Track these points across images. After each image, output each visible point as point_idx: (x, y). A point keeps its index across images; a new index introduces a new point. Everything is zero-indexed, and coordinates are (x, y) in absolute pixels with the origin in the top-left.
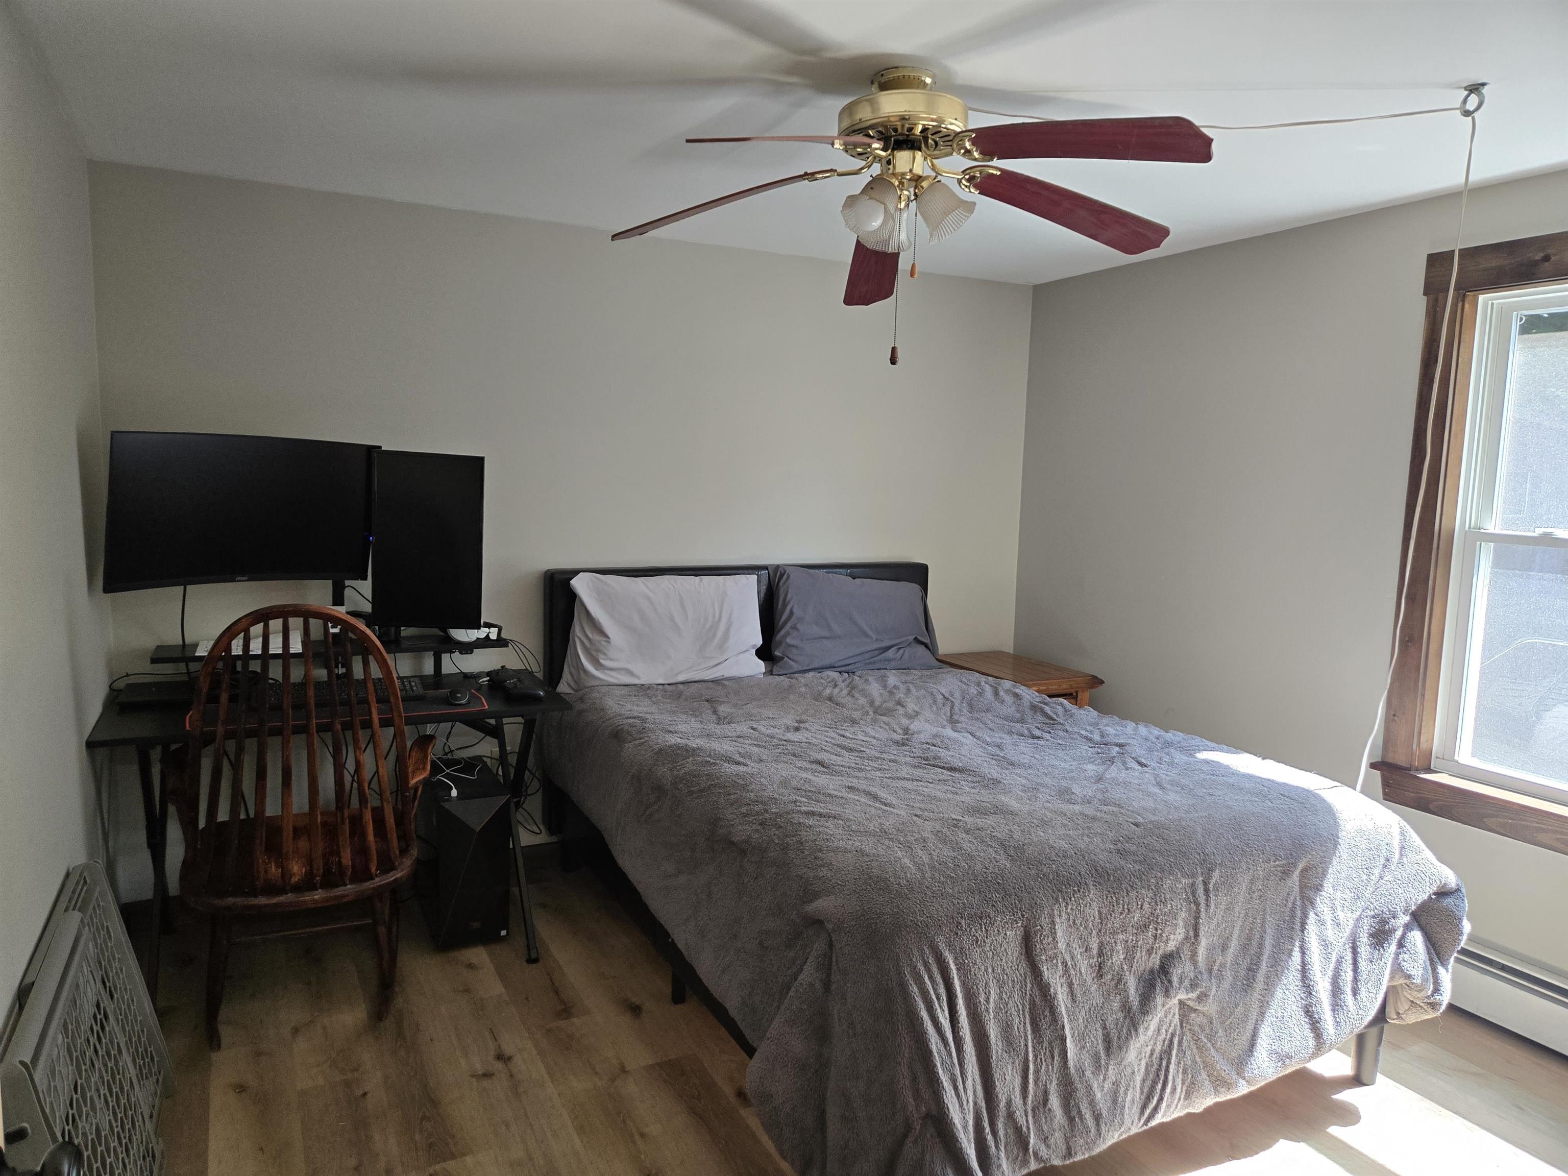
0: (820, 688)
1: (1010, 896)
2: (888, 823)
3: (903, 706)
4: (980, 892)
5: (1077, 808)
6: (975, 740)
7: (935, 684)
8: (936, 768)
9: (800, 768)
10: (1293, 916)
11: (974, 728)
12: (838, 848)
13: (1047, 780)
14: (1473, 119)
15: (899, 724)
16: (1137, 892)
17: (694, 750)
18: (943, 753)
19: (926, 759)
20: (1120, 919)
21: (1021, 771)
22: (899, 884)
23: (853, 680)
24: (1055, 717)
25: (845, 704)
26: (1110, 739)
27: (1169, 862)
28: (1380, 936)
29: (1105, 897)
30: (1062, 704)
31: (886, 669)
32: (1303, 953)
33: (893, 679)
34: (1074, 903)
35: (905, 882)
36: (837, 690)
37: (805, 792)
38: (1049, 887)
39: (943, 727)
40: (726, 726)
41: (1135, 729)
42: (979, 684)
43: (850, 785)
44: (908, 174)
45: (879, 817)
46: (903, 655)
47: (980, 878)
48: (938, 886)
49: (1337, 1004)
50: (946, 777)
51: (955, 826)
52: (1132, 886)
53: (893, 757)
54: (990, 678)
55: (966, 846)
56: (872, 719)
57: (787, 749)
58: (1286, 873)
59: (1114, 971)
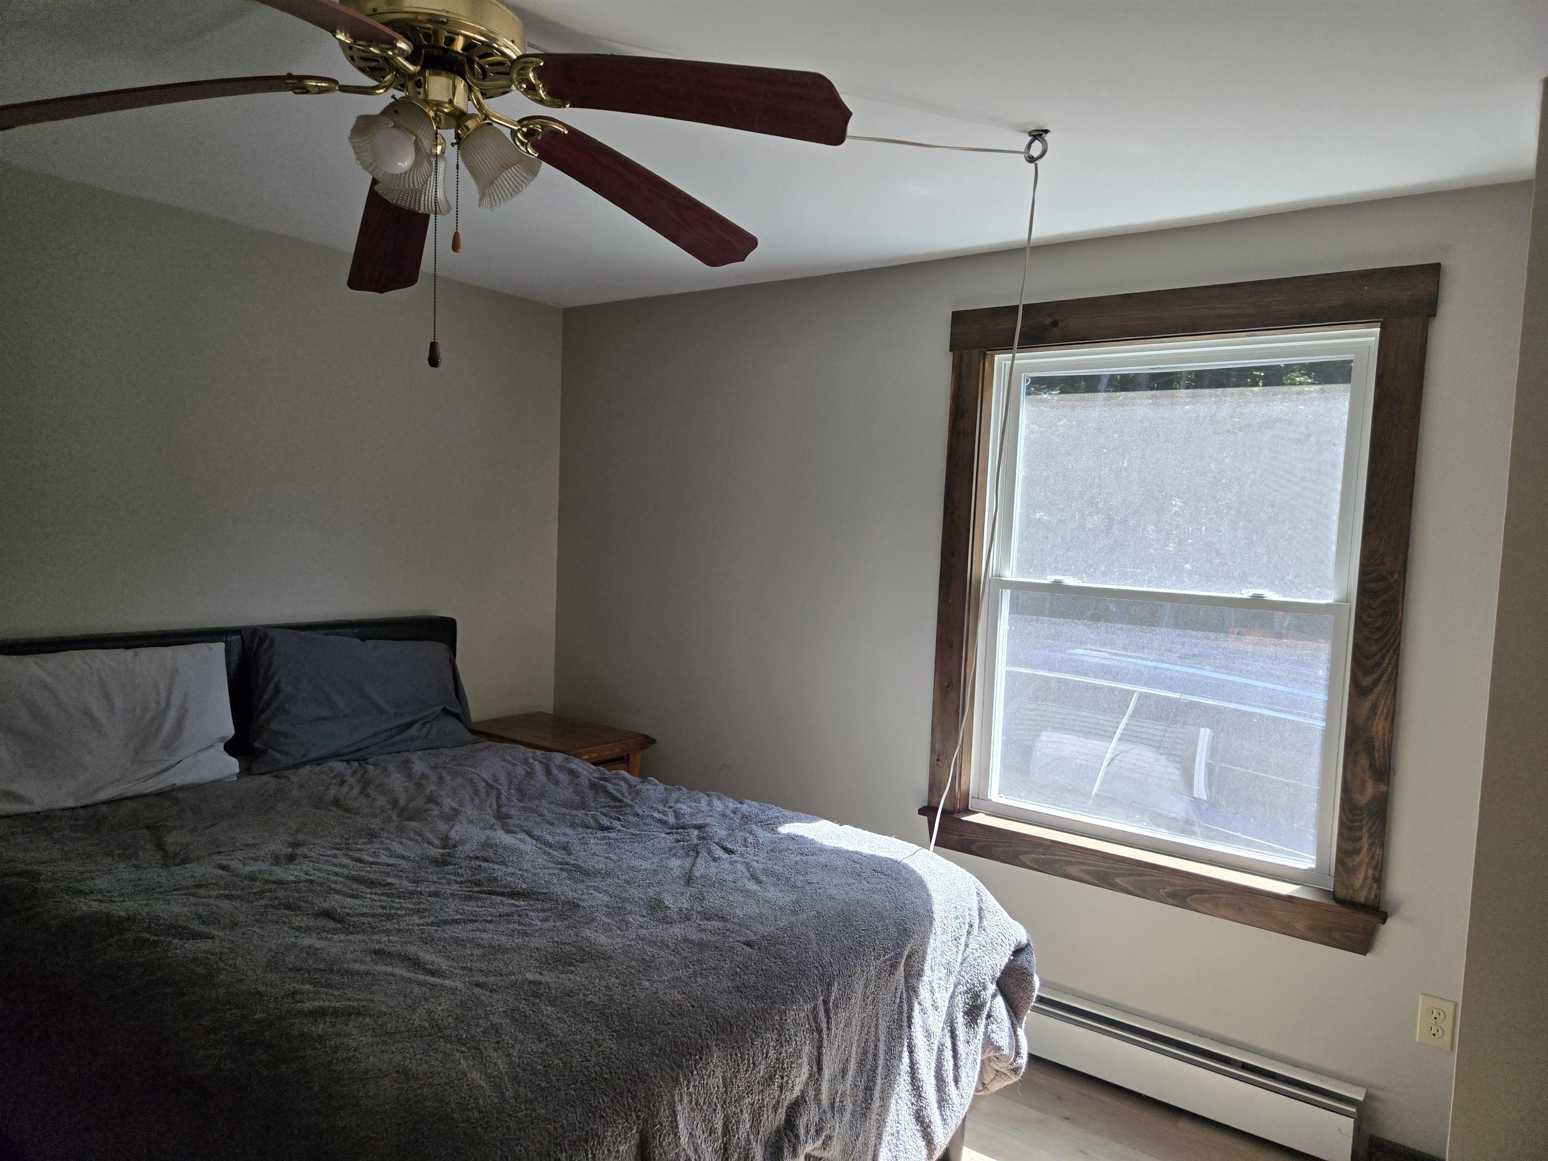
0: (321, 788)
1: (621, 1094)
2: (440, 1008)
3: (437, 804)
4: (583, 1102)
5: (677, 930)
6: (534, 842)
7: (473, 766)
8: (493, 897)
9: (299, 929)
10: (901, 1013)
11: (530, 824)
12: (366, 1072)
13: (634, 893)
14: (1036, 166)
15: (433, 830)
16: (762, 1038)
17: (121, 920)
18: (499, 871)
19: (478, 883)
20: (746, 1078)
21: (597, 882)
22: (468, 1120)
23: (366, 772)
24: (620, 796)
25: (358, 808)
26: (687, 820)
27: (790, 988)
28: (974, 1012)
29: (729, 1056)
30: (625, 779)
31: (408, 751)
32: (911, 1052)
33: (419, 766)
34: (696, 1077)
35: (476, 1115)
36: (345, 789)
37: (309, 973)
38: (666, 1064)
39: (492, 828)
40: (177, 870)
41: (710, 804)
42: (526, 762)
43: (377, 947)
44: (447, 105)
45: (426, 999)
46: (429, 731)
47: (581, 1078)
48: (526, 1109)
49: (942, 1101)
50: (507, 910)
51: (535, 995)
52: (756, 1033)
53: (433, 889)
54: (538, 752)
55: (557, 1029)
56: (397, 827)
57: (277, 898)
58: (894, 966)
59: (740, 1148)
